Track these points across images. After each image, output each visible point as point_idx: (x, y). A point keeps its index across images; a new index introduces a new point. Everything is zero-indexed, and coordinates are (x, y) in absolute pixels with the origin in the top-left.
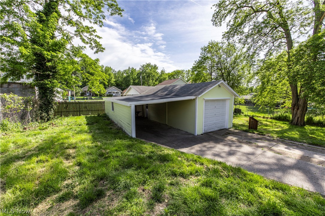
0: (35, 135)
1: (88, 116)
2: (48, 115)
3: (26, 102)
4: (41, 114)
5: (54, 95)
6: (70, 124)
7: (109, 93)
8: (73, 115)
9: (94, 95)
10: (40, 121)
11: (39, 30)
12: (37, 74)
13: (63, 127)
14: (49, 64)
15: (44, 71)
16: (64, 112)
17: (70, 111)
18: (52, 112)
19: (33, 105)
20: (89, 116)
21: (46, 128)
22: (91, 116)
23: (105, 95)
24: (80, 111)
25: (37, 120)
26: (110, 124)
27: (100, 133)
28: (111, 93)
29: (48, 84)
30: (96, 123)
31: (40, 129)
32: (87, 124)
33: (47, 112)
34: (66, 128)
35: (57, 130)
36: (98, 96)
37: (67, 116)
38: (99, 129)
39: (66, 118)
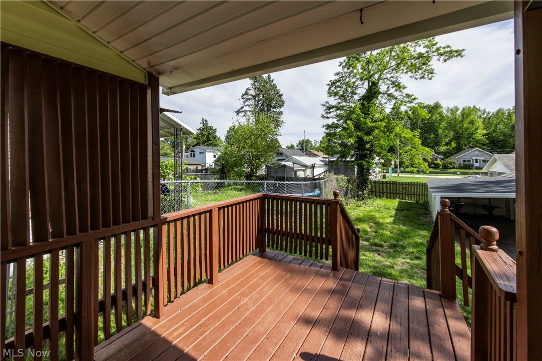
0: (353, 209)
1: (403, 201)
2: (363, 194)
3: (349, 181)
4: (357, 192)
5: (370, 173)
6: (379, 206)
7: (464, 161)
8: (387, 197)
9: (433, 166)
10: (356, 199)
11: (362, 119)
12: (357, 154)
13: (373, 208)
14: (368, 146)
15: (362, 151)
16: (378, 192)
17: (384, 192)
18: (366, 192)
19: (353, 184)
20: (405, 201)
21: (360, 206)
22: (407, 202)
23: (456, 166)
24: (395, 193)
25: (354, 198)
26: (424, 214)
27: (403, 220)
28: (469, 161)
29: (365, 165)
30: (407, 210)
31: (356, 206)
32: (396, 210)
33: (363, 191)
34: (375, 209)
35: (368, 209)
36: (441, 167)
37: (381, 197)
38: (404, 216)
39: (378, 200)
